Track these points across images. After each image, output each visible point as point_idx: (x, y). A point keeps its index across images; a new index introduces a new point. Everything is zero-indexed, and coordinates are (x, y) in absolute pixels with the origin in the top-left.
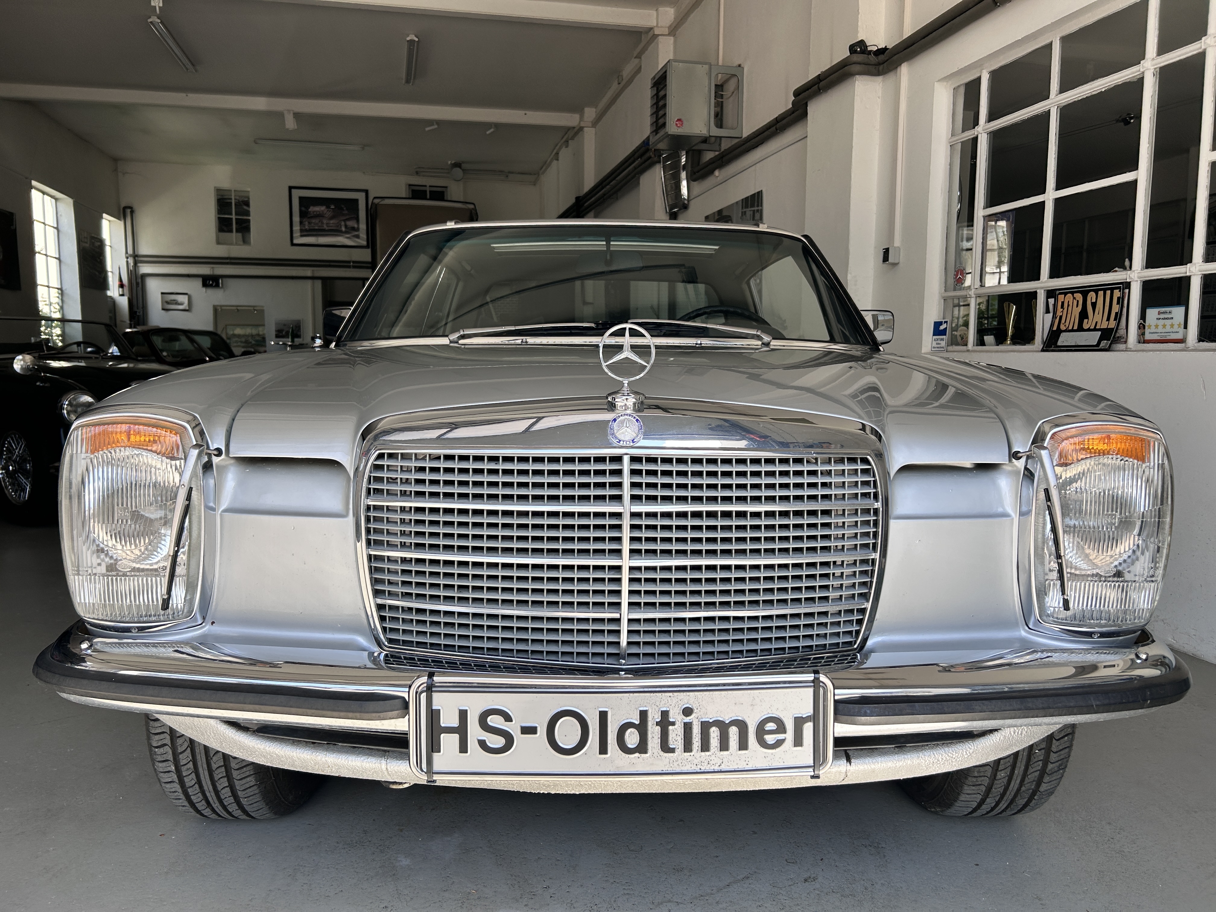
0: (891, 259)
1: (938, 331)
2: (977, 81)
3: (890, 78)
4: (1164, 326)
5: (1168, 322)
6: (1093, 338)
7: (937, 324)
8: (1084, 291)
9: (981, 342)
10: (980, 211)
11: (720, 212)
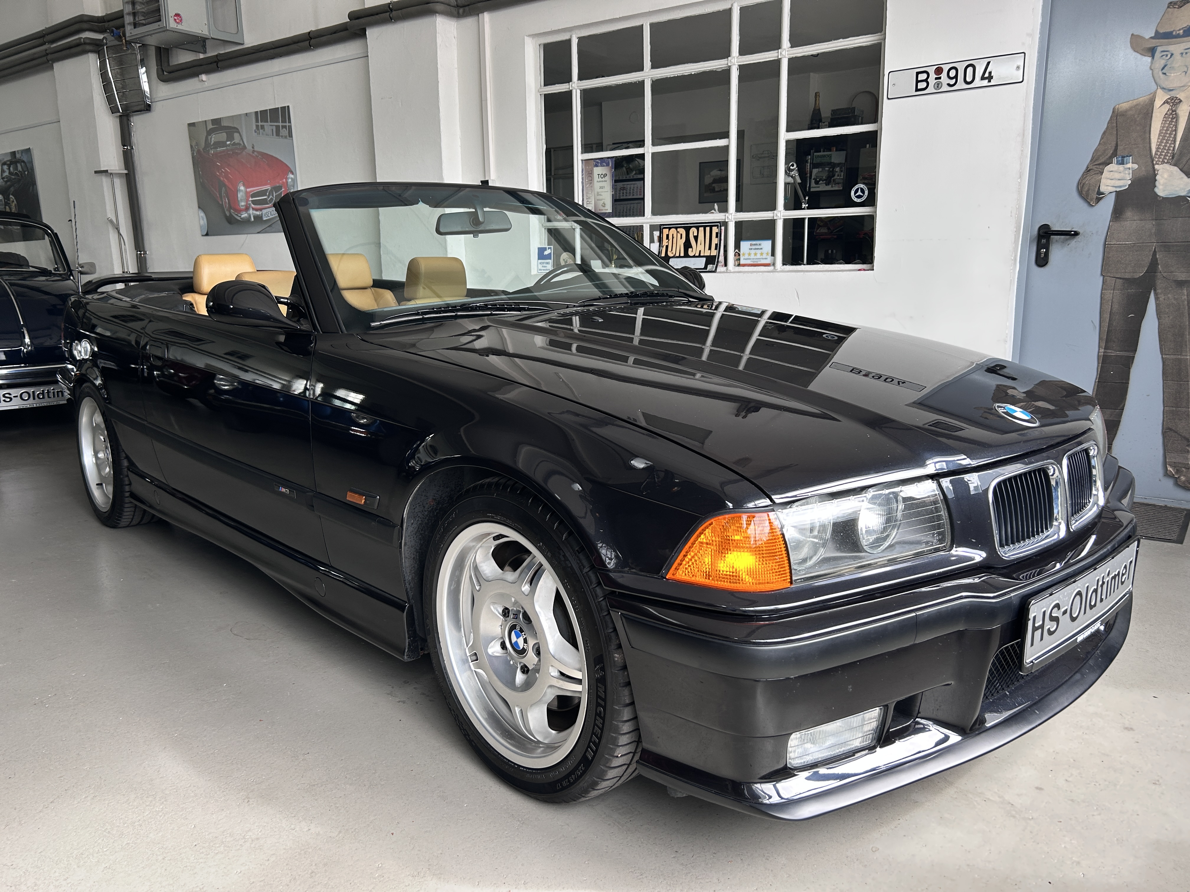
1: (543, 256)
2: (568, 43)
3: (469, 22)
4: (756, 254)
5: (759, 252)
6: (701, 263)
7: (541, 251)
8: (686, 227)
10: (579, 156)
11: (216, 122)
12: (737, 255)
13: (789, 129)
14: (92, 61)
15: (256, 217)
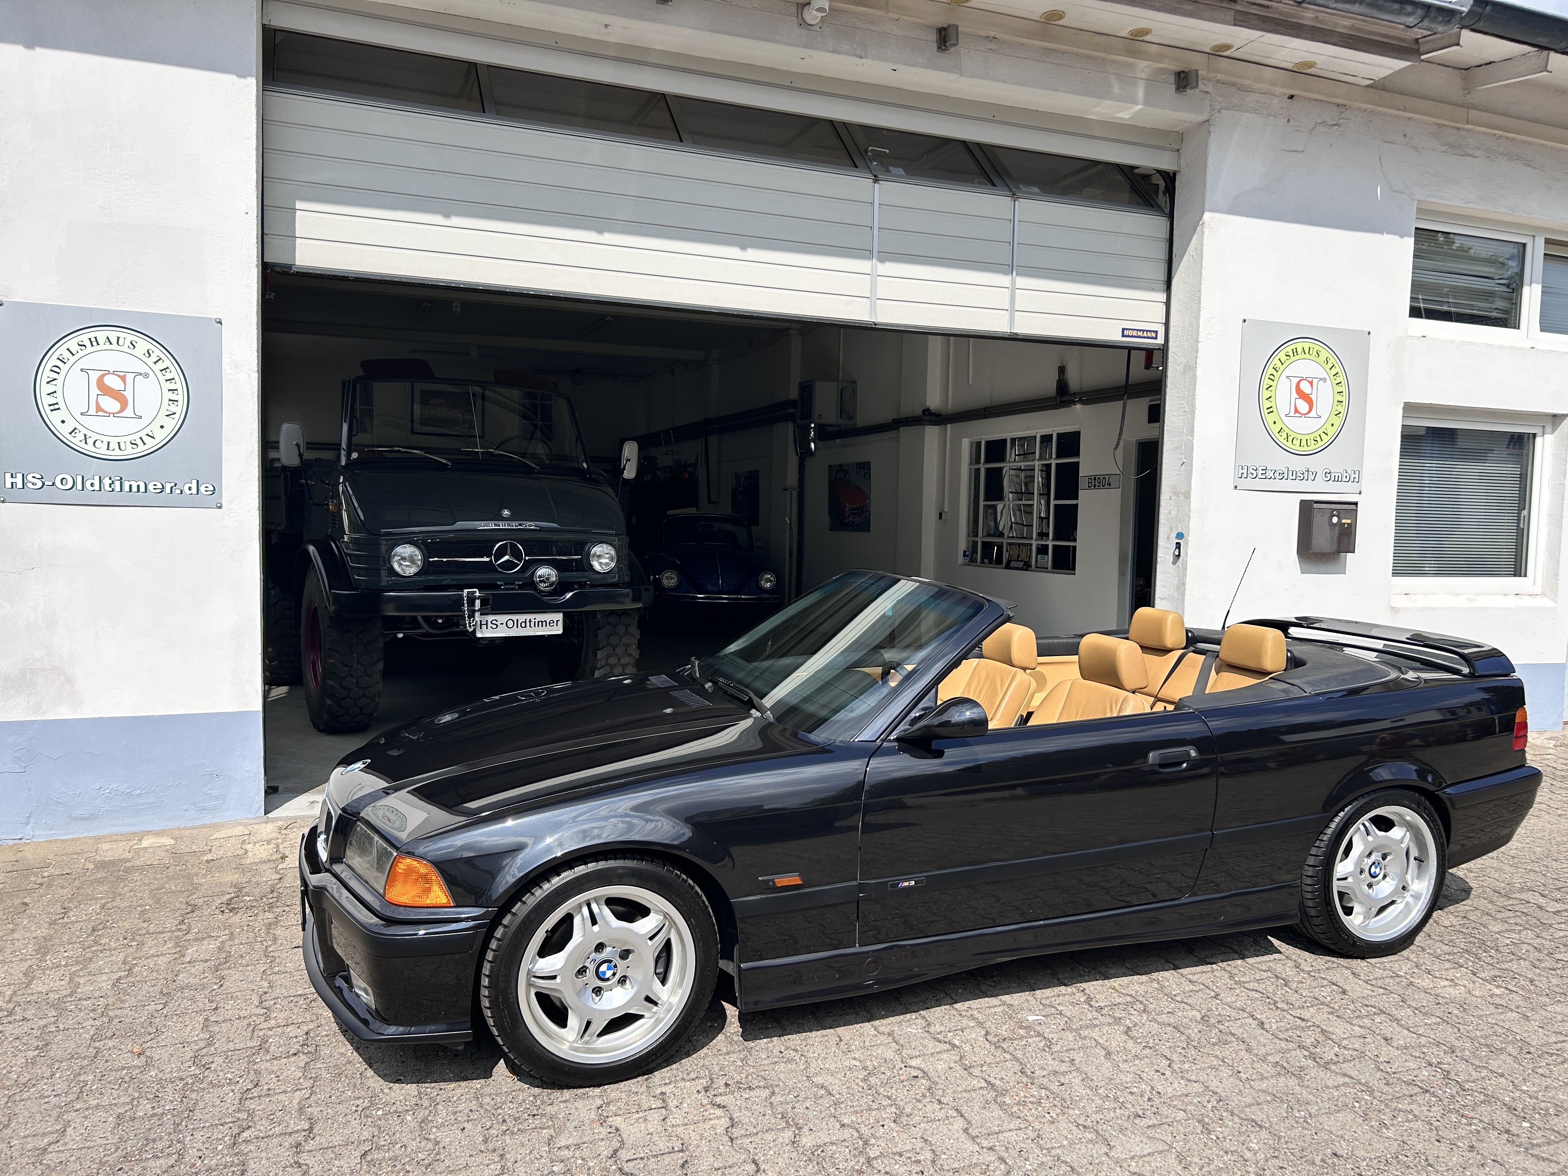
0: (943, 518)
1: (965, 555)
2: (980, 442)
3: (942, 426)
4: (1042, 563)
5: (1043, 561)
6: (1021, 565)
7: (965, 552)
8: (1019, 545)
9: (982, 562)
10: (982, 503)
11: (840, 466)
12: (1036, 561)
13: (1056, 499)
14: (791, 426)
15: (853, 522)
